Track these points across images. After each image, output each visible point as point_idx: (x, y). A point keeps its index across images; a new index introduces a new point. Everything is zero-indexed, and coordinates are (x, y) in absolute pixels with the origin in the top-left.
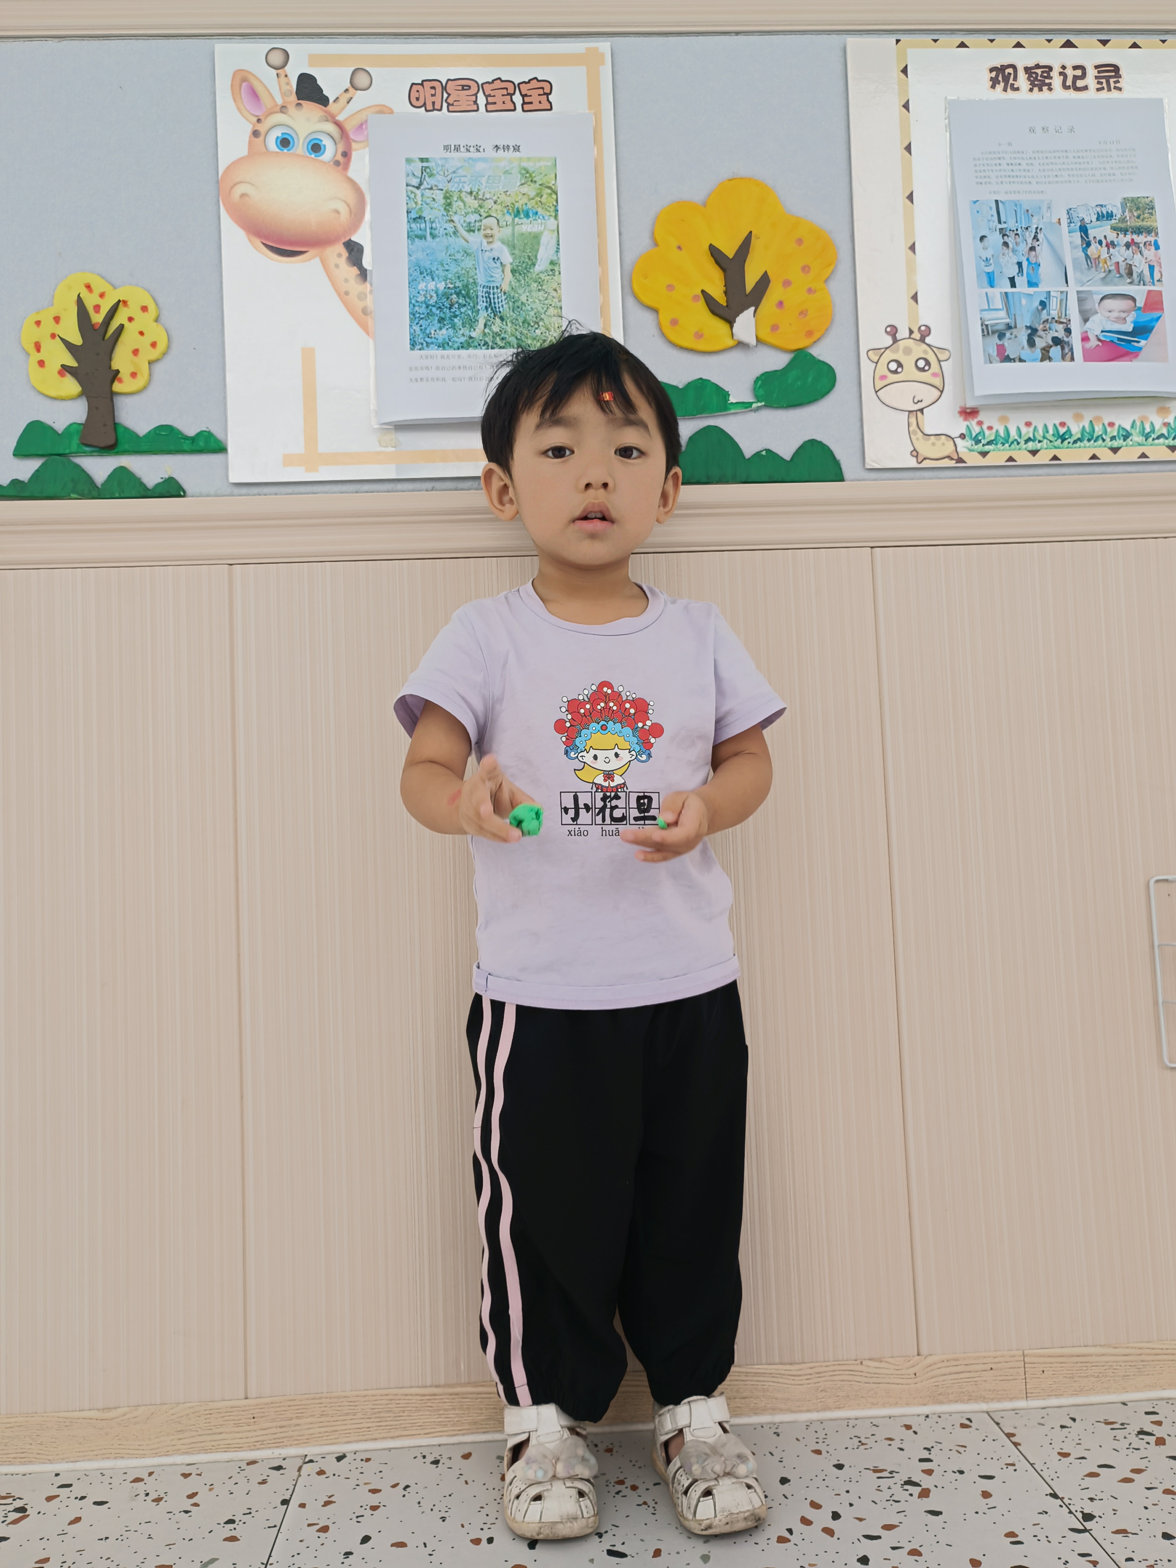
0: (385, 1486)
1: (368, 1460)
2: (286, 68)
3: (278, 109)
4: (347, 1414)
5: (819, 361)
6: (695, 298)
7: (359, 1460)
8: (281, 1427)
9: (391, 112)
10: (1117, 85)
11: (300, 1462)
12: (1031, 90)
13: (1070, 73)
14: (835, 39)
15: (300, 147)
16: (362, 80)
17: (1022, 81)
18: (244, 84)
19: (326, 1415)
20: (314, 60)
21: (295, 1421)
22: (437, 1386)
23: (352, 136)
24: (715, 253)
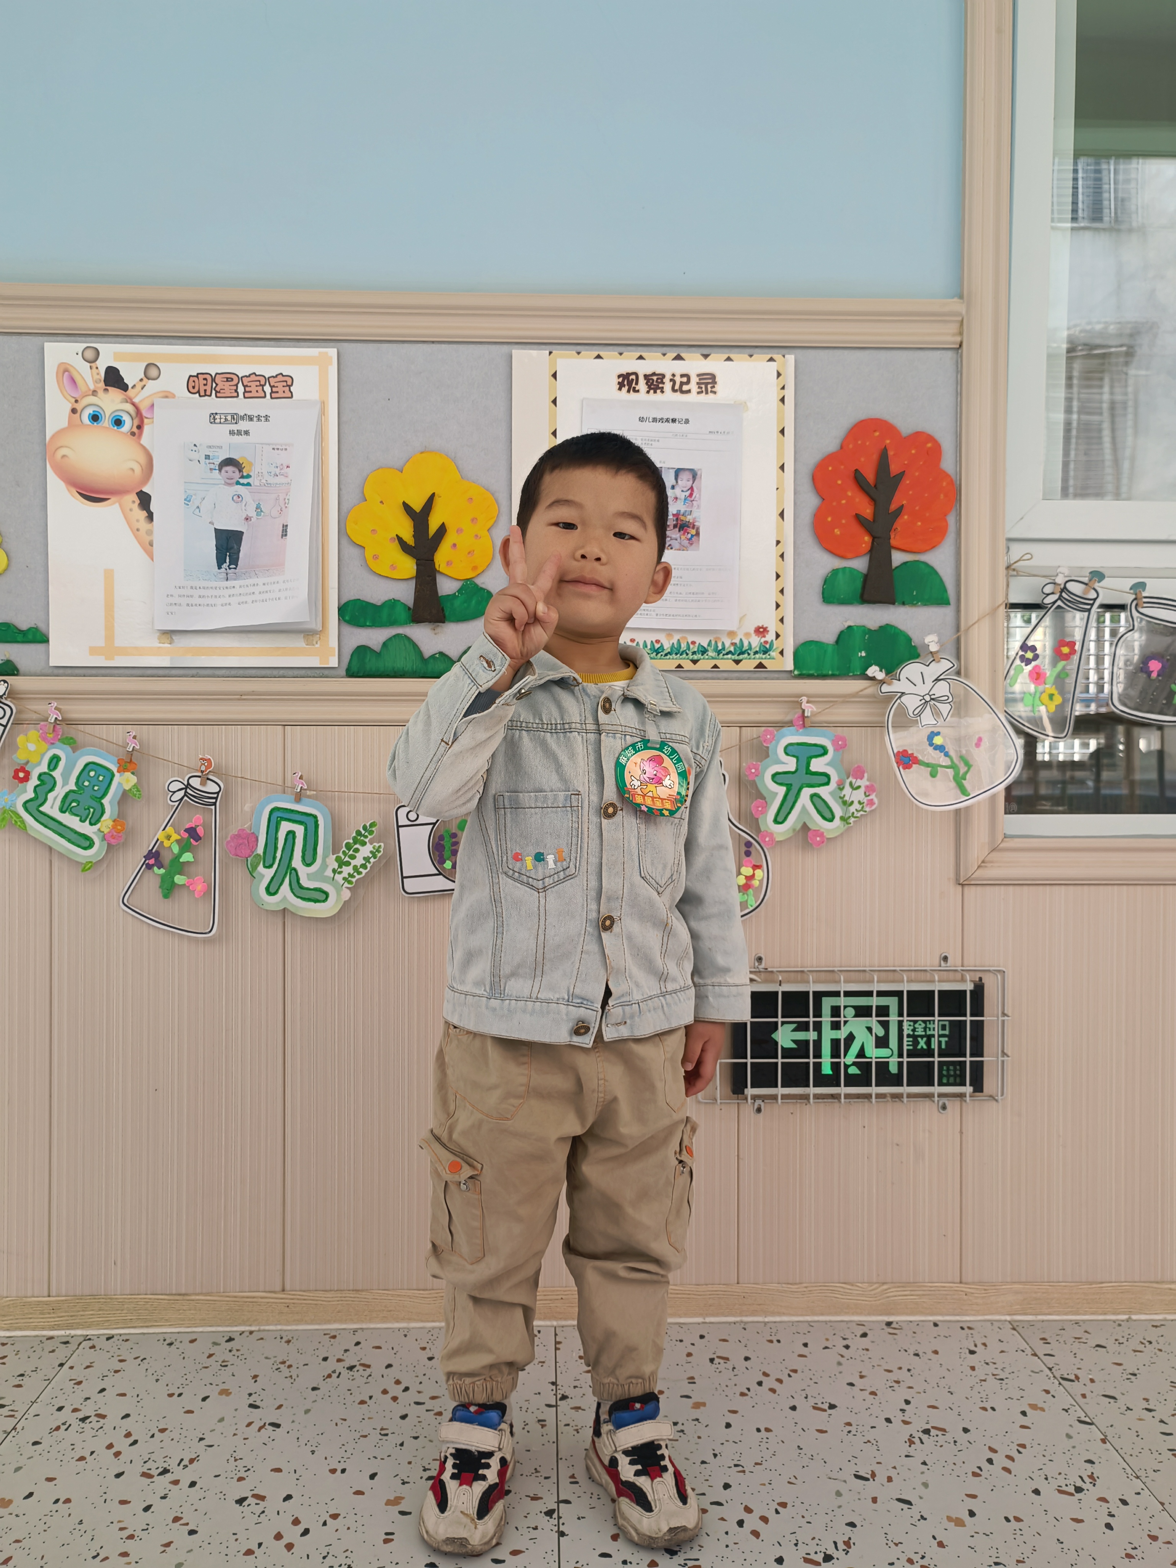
0: (129, 1357)
1: (127, 1340)
2: (97, 362)
3: (91, 393)
4: (117, 1310)
5: (482, 588)
6: (392, 540)
7: (121, 1340)
8: (71, 1316)
9: (174, 396)
10: (713, 390)
11: (82, 1339)
12: (648, 392)
13: (678, 380)
14: (505, 348)
15: (106, 422)
16: (153, 372)
17: (642, 385)
18: (66, 373)
19: (103, 1310)
20: (118, 356)
21: (82, 1313)
22: (180, 1295)
23: (144, 414)
24: (407, 508)
